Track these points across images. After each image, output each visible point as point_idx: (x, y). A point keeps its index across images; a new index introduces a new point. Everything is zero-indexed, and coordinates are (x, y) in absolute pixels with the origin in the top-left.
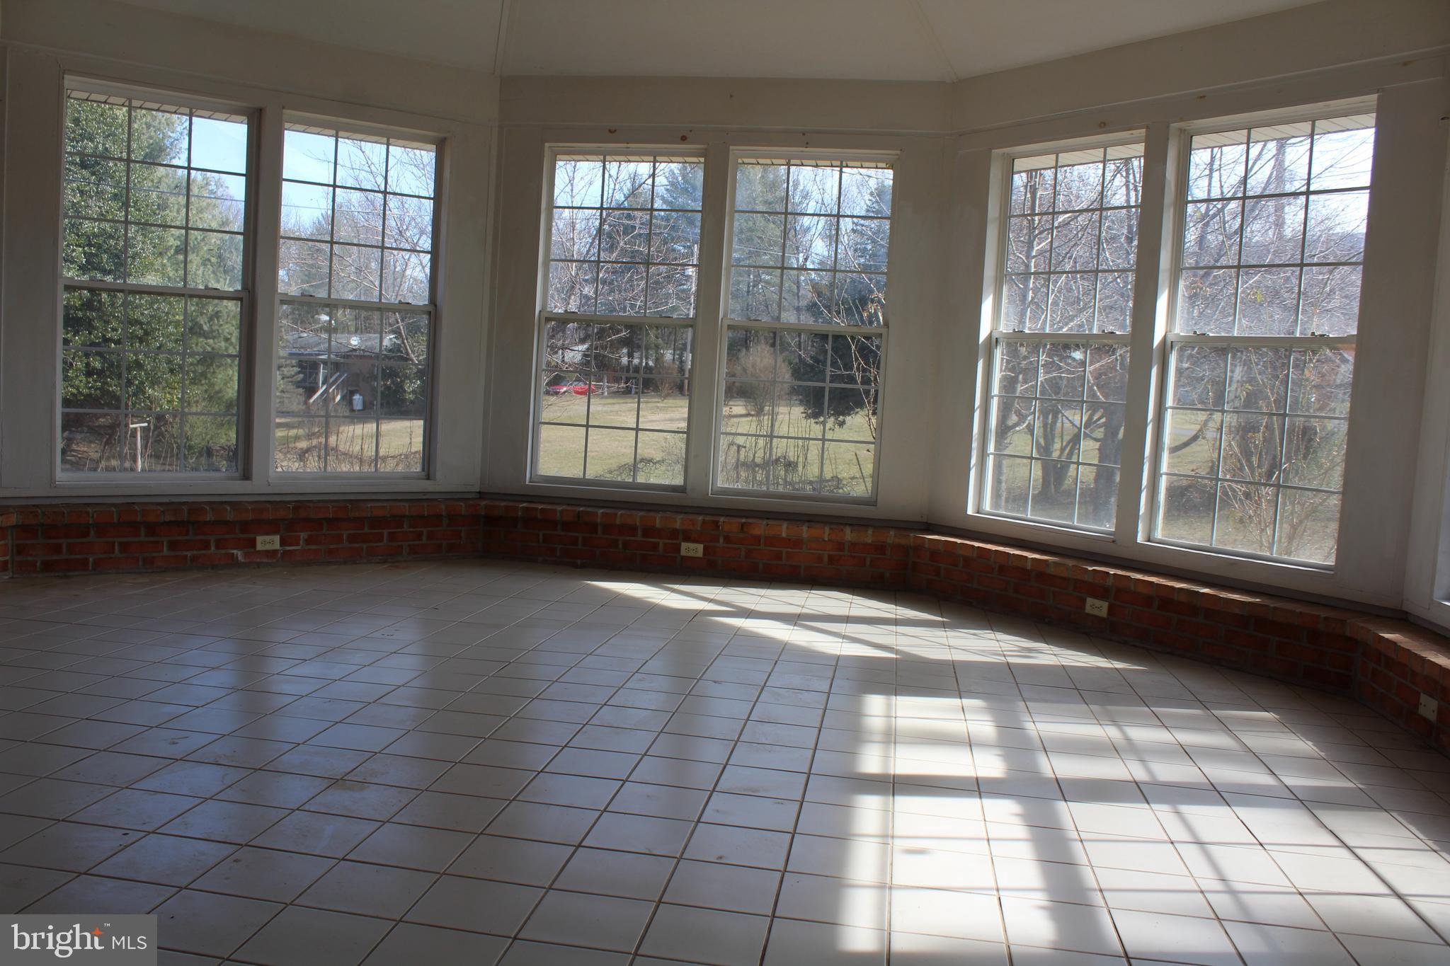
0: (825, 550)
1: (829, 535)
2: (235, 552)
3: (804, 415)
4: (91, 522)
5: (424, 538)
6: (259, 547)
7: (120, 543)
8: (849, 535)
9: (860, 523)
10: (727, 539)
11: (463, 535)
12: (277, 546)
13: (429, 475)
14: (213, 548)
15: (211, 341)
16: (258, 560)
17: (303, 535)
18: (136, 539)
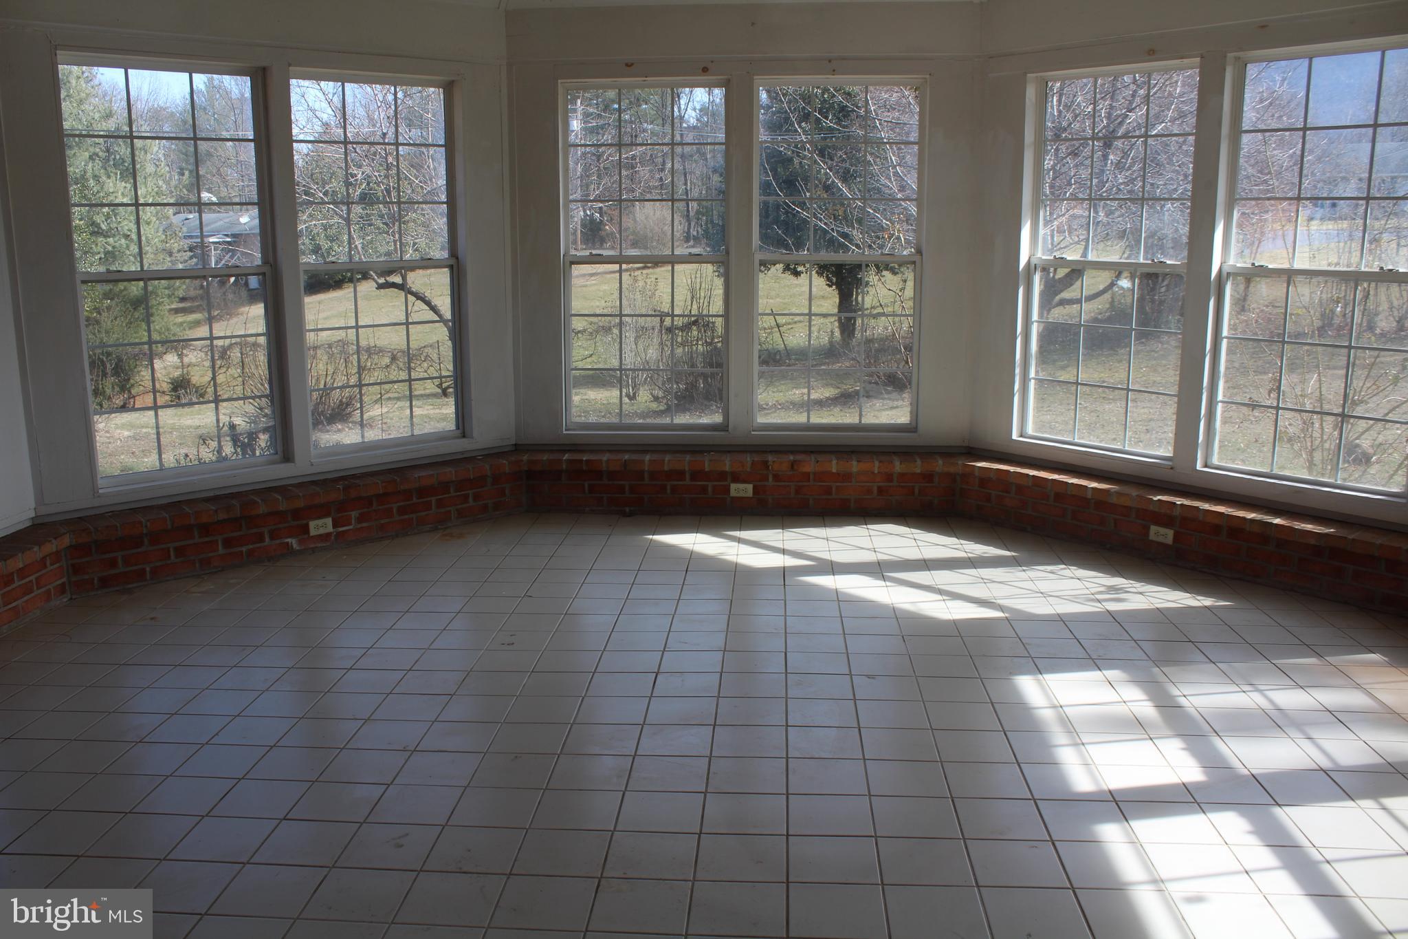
0: (875, 483)
1: (879, 467)
2: (289, 540)
3: (717, 274)
4: (145, 532)
5: (471, 499)
6: (313, 532)
7: (176, 549)
8: (898, 467)
9: (907, 453)
10: (777, 477)
11: (507, 492)
12: (330, 529)
13: (464, 433)
14: (267, 539)
15: (111, 240)
16: (312, 546)
17: (354, 514)
18: (191, 542)
